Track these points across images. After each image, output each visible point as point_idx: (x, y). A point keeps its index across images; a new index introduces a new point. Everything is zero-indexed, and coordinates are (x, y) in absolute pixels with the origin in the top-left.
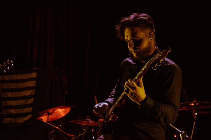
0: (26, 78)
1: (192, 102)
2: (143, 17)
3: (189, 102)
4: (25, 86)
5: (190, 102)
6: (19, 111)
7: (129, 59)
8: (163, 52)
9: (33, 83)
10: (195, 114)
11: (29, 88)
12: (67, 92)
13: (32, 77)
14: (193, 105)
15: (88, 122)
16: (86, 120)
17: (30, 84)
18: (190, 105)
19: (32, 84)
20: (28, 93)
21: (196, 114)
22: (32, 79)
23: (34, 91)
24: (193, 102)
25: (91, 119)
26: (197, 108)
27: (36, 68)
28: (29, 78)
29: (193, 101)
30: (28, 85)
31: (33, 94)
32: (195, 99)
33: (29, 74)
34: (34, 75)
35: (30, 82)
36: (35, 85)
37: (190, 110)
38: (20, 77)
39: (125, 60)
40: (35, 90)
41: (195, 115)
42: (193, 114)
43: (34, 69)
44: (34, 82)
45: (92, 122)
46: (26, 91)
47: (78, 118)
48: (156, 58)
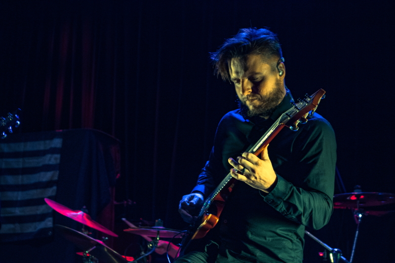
0: (42, 148)
1: (353, 193)
2: (265, 36)
3: (346, 194)
4: (41, 165)
5: (349, 193)
6: (28, 211)
7: (236, 113)
8: (310, 98)
9: (56, 159)
10: (358, 215)
11: (47, 168)
12: (119, 175)
13: (53, 146)
14: (354, 198)
15: (158, 231)
16: (154, 227)
17: (50, 160)
18: (348, 198)
19: (53, 159)
20: (46, 176)
21: (360, 216)
22: (53, 151)
23: (57, 173)
24: (356, 193)
25: (164, 226)
26: (362, 204)
27: (61, 131)
28: (48, 148)
29: (355, 191)
30: (47, 162)
31: (56, 178)
32: (358, 188)
33: (48, 142)
34: (57, 143)
35: (49, 156)
36: (58, 161)
37: (349, 208)
38: (30, 146)
39: (228, 114)
40: (58, 171)
41: (358, 218)
42: (355, 215)
43: (57, 131)
44: (58, 156)
45: (165, 231)
46: (42, 174)
47: (140, 223)
48: (298, 110)
